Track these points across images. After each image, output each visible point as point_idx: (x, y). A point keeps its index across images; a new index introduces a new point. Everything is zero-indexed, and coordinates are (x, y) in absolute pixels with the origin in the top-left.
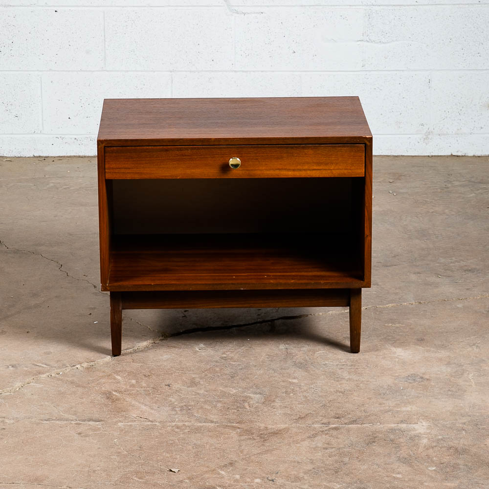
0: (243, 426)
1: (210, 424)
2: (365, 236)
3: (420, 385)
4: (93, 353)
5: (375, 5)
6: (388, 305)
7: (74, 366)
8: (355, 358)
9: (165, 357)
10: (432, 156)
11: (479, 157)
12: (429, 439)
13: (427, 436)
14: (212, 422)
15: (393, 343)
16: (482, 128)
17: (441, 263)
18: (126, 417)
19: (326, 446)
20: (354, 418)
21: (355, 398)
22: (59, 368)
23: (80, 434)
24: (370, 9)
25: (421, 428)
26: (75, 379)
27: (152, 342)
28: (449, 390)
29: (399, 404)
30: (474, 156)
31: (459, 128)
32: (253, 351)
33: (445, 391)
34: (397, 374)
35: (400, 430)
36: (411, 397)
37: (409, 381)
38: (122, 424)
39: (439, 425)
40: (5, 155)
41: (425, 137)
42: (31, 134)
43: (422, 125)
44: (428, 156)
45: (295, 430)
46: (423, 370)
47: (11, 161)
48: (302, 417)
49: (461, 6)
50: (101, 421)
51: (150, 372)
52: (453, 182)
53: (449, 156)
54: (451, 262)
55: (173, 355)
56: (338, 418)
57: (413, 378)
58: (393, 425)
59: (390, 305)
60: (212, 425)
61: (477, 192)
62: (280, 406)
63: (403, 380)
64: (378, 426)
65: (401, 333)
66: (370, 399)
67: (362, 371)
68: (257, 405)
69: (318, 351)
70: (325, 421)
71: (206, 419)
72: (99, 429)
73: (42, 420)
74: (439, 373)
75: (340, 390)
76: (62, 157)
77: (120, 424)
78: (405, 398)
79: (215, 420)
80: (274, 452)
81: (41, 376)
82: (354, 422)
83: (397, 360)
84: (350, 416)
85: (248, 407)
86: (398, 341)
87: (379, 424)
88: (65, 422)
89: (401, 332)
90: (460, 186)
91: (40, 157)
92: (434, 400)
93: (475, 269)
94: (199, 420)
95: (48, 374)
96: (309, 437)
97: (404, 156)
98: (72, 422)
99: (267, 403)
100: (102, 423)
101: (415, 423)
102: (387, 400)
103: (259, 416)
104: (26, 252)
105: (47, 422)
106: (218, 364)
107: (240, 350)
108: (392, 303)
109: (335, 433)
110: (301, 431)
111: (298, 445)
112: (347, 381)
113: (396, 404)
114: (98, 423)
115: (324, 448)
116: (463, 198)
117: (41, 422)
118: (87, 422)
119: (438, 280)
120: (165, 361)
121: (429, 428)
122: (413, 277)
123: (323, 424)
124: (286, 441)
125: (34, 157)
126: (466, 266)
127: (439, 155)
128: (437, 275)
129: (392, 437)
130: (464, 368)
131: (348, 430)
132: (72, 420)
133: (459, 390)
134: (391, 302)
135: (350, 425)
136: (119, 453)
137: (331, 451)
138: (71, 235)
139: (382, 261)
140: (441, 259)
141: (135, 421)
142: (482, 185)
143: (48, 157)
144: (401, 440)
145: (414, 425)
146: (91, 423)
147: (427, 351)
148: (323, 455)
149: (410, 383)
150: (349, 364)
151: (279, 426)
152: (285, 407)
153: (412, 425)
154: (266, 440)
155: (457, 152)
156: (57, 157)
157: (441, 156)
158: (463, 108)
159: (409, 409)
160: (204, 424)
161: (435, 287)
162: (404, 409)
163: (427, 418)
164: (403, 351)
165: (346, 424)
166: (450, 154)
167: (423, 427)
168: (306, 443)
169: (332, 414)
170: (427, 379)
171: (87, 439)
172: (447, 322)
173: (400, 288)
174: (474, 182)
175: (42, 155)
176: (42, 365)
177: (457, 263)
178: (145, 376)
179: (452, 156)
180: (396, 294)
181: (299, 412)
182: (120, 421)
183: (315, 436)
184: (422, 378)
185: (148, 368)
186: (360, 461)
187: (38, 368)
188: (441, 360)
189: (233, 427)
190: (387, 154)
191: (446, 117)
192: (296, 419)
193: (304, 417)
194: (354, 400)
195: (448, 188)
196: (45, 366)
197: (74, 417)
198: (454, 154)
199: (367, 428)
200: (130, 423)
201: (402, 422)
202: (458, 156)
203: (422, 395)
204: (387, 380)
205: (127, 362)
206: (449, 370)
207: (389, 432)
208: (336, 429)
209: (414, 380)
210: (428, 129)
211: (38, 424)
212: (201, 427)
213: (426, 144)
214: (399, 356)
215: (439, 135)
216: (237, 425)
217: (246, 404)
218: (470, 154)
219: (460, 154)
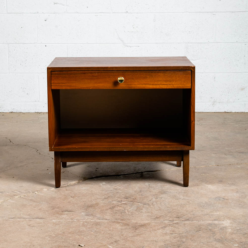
0: (124, 222)
1: (105, 221)
2: (191, 121)
3: (223, 202)
4: (45, 186)
5: (190, 43)
6: (201, 166)
7: (34, 192)
8: (186, 189)
9: (84, 188)
10: (216, 112)
11: (238, 112)
12: (232, 229)
13: (230, 227)
14: (106, 219)
15: (206, 182)
16: (239, 99)
17: (226, 150)
18: (57, 217)
19: (172, 232)
20: (188, 218)
22: (26, 193)
23: (29, 225)
24: (187, 45)
25: (226, 223)
26: (33, 198)
27: (78, 182)
28: (240, 205)
29: (212, 211)
30: (235, 112)
31: (228, 99)
32: (131, 186)
33: (237, 205)
34: (209, 197)
35: (214, 224)
36: (218, 208)
37: (217, 200)
38: (55, 220)
39: (237, 222)
40: (22, 112)
41: (213, 103)
42: (34, 102)
43: (212, 98)
44: (214, 112)
45: (153, 224)
46: (224, 195)
48: (158, 218)
49: (228, 43)
50: (43, 219)
51: (75, 195)
52: (227, 121)
53: (224, 112)
54: (231, 149)
55: (88, 187)
56: (178, 218)
57: (219, 198)
58: (210, 222)
59: (203, 166)
60: (107, 221)
61: (239, 124)
62: (145, 212)
63: (213, 199)
64: (202, 222)
65: (210, 178)
66: (195, 208)
67: (190, 195)
68: (132, 211)
69: (166, 186)
70: (171, 219)
71: (103, 218)
72: (41, 223)
73: (10, 218)
74: (233, 196)
75: (179, 204)
77: (53, 220)
78: (215, 208)
79: (108, 219)
80: (142, 236)
81: (15, 197)
82: (188, 220)
83: (209, 190)
84: (185, 217)
85: (127, 212)
86: (209, 182)
87: (202, 221)
88: (23, 219)
90: (231, 122)
91: (38, 112)
92: (232, 209)
93: (244, 152)
94: (99, 219)
95: (19, 196)
96: (162, 228)
97: (203, 112)
98: (27, 219)
99: (138, 210)
100: (44, 220)
101: (223, 221)
102: (205, 209)
103: (133, 216)
104: (22, 145)
105: (12, 219)
106: (112, 192)
107: (124, 185)
108: (204, 165)
109: (177, 226)
110: (157, 224)
111: (156, 232)
112: (182, 200)
113: (210, 211)
114: (41, 220)
115: (171, 234)
116: (233, 126)
117: (9, 219)
118: (35, 220)
119: (226, 156)
120: (83, 190)
121: (231, 223)
122: (213, 155)
123: (170, 221)
124: (148, 230)
125: (35, 112)
126: (239, 151)
127: (220, 112)
128: (225, 154)
129: (210, 228)
130: (246, 194)
131: (184, 224)
132: (27, 218)
133: (245, 204)
135: (185, 222)
136: (51, 235)
137: (175, 235)
138: (45, 139)
140: (226, 148)
141: (62, 219)
142: (241, 122)
143: (42, 112)
144: (216, 230)
145: (222, 222)
146: (38, 220)
147: (225, 186)
148: (170, 237)
149: (217, 201)
150: (183, 192)
151: (144, 222)
152: (148, 212)
153: (221, 222)
154: (137, 229)
155: (228, 110)
156: (46, 112)
158: (230, 90)
159: (218, 213)
160: (102, 221)
161: (225, 159)
162: (215, 213)
163: (229, 218)
164: (212, 186)
165: (183, 221)
166: (224, 111)
167: (227, 223)
168: (160, 231)
169: (175, 216)
170: (227, 199)
171: (33, 228)
172: (233, 174)
173: (207, 159)
174: (237, 121)
176: (17, 192)
177: (234, 150)
178: (72, 197)
179: (225, 112)
180: (205, 162)
181: (156, 215)
182: (54, 219)
183: (165, 227)
184: (223, 198)
185: (74, 193)
186: (192, 241)
187: (14, 193)
188: (233, 190)
189: (118, 222)
191: (222, 94)
192: (154, 218)
193: (159, 217)
194: (187, 209)
195: (225, 123)
196: (19, 192)
197: (29, 217)
199: (195, 223)
200: (59, 220)
201: (215, 220)
202: (228, 112)
203: (224, 207)
204: (205, 200)
205: (63, 191)
206: (238, 195)
207: (208, 225)
208: (177, 223)
209: (219, 199)
210: (214, 100)
211: (7, 220)
212: (100, 222)
213: (213, 107)
214: (209, 188)
215: (219, 103)
216: (120, 221)
217: (126, 211)
218: (234, 111)
219: (229, 111)
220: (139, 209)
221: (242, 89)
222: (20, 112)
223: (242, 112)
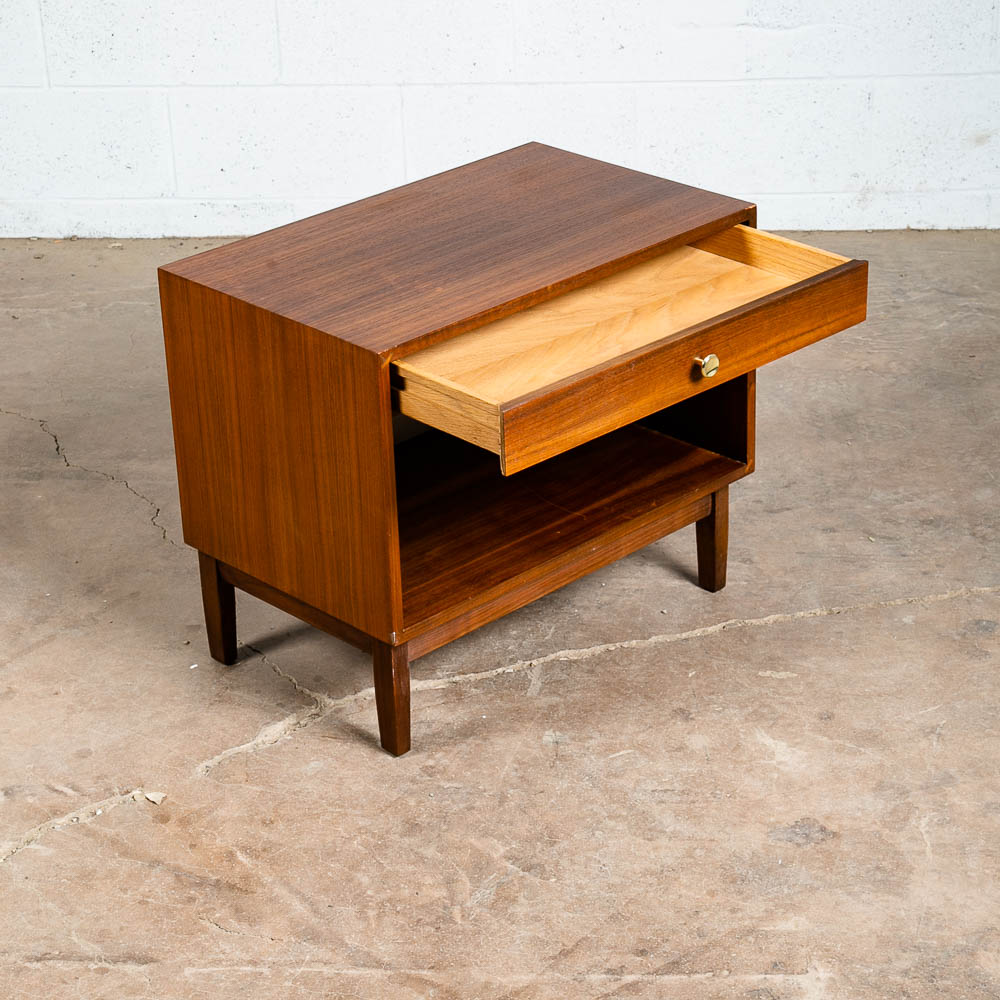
0: (441, 978)
1: (373, 971)
3: (818, 852)
6: (765, 619)
7: (128, 792)
8: (690, 770)
9: (315, 765)
10: (873, 231)
11: (958, 231)
14: (379, 964)
15: (771, 727)
16: (964, 180)
17: (876, 503)
20: (676, 955)
21: (684, 891)
22: (98, 797)
25: (814, 985)
26: (122, 831)
27: (295, 722)
28: (878, 868)
29: (771, 912)
30: (949, 230)
31: (923, 181)
32: (490, 749)
33: (868, 871)
34: (772, 819)
36: (797, 889)
37: (798, 839)
38: (194, 970)
39: (852, 978)
40: (113, 236)
41: (860, 197)
42: (156, 198)
43: (856, 175)
44: (866, 231)
46: (826, 806)
47: (121, 248)
48: (568, 951)
50: (152, 960)
51: (275, 810)
52: (908, 294)
53: (904, 230)
54: (897, 500)
55: (330, 760)
56: (642, 953)
57: (804, 829)
58: (754, 979)
59: (772, 618)
60: (378, 973)
61: (952, 317)
62: (525, 915)
63: (785, 837)
64: (724, 982)
65: (787, 698)
66: (712, 894)
67: (702, 808)
68: (478, 910)
69: (618, 751)
70: (614, 963)
71: (369, 954)
72: (142, 987)
73: (29, 959)
74: (859, 814)
75: (653, 867)
76: (213, 238)
77: (188, 971)
78: (786, 891)
79: (386, 959)
81: (57, 821)
82: (674, 966)
83: (776, 775)
84: (667, 947)
85: (458, 919)
86: (781, 722)
87: (727, 973)
88: (77, 965)
89: (789, 694)
90: (921, 302)
91: (174, 238)
92: (845, 898)
93: (941, 517)
94: (352, 959)
95: (71, 815)
98: (91, 965)
99: (500, 904)
100: (152, 967)
101: (802, 972)
102: (748, 898)
103: (478, 945)
104: (99, 475)
105: (38, 965)
106: (415, 787)
107: (464, 746)
108: (776, 612)
112: (670, 839)
113: (766, 911)
114: (143, 968)
116: (926, 333)
117: (28, 965)
118: (120, 966)
119: (869, 549)
120: (310, 778)
121: (831, 985)
122: (821, 541)
123: (608, 971)
125: (165, 238)
126: (923, 510)
127: (886, 228)
128: (868, 535)
130: (910, 800)
131: (661, 993)
132: (91, 959)
133: (898, 867)
134: (776, 608)
135: (666, 977)
139: (763, 498)
140: (877, 491)
141: (221, 961)
142: (961, 299)
143: (189, 238)
145: (800, 979)
146: (131, 968)
147: (837, 750)
149: (798, 845)
150: (678, 787)
151: (516, 978)
152: (536, 919)
153: (795, 977)
155: (919, 222)
156: (204, 238)
157: (889, 231)
158: (930, 143)
159: (791, 924)
160: (362, 971)
161: (861, 566)
162: (781, 926)
163: (827, 955)
164: (789, 750)
165: (656, 972)
166: (905, 227)
167: (818, 984)
169: (632, 939)
170: (834, 834)
172: (880, 667)
173: (793, 570)
174: (947, 293)
175: (177, 235)
176: (66, 790)
177: (906, 503)
178: (264, 822)
179: (909, 230)
180: (786, 587)
181: (563, 933)
182: (190, 963)
184: (823, 830)
185: (274, 798)
187: (57, 799)
188: (864, 774)
189: (420, 980)
190: (791, 229)
191: (900, 161)
192: (554, 958)
193: (573, 950)
194: (680, 896)
195: (898, 307)
196: (70, 792)
197: (99, 949)
198: (912, 227)
199: (700, 987)
200: (209, 969)
201: (775, 967)
202: (919, 231)
203: (820, 883)
204: (751, 839)
205: (235, 781)
206: (880, 805)
208: (635, 987)
209: (807, 836)
210: (867, 183)
211: (19, 971)
212: (355, 980)
213: (863, 209)
214: (780, 763)
215: (887, 193)
216: (429, 973)
217: (456, 912)
218: (943, 226)
219: (922, 226)
220: (506, 899)
221: (981, 140)
222: (106, 236)
223: (977, 230)
